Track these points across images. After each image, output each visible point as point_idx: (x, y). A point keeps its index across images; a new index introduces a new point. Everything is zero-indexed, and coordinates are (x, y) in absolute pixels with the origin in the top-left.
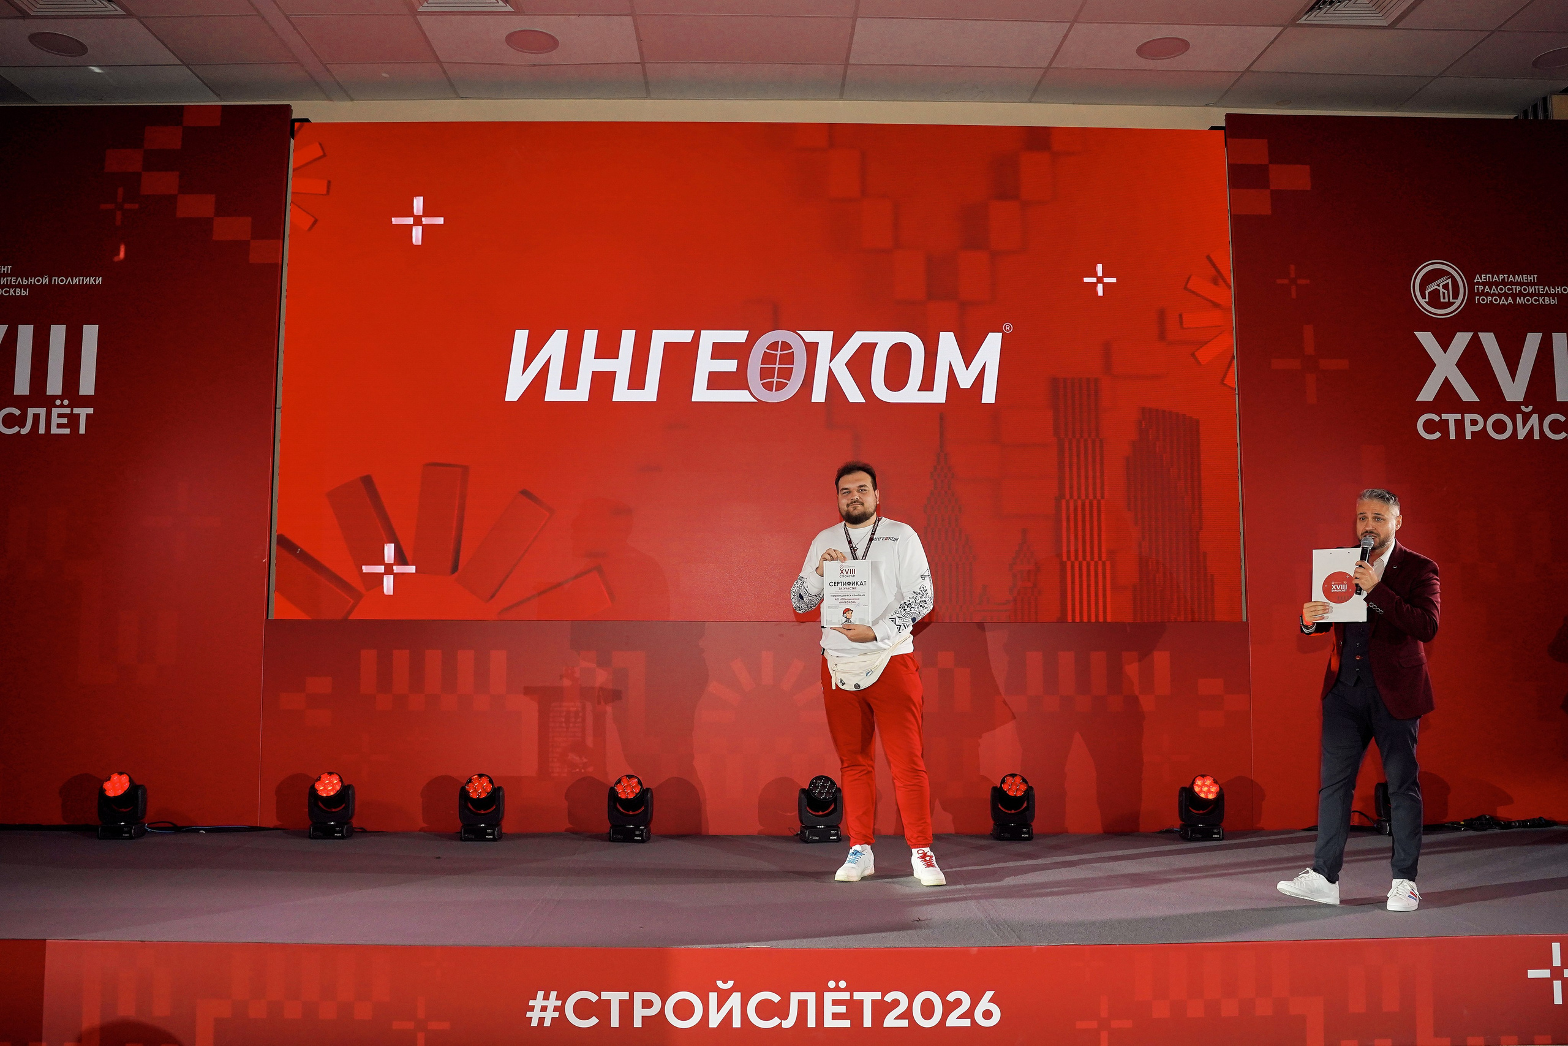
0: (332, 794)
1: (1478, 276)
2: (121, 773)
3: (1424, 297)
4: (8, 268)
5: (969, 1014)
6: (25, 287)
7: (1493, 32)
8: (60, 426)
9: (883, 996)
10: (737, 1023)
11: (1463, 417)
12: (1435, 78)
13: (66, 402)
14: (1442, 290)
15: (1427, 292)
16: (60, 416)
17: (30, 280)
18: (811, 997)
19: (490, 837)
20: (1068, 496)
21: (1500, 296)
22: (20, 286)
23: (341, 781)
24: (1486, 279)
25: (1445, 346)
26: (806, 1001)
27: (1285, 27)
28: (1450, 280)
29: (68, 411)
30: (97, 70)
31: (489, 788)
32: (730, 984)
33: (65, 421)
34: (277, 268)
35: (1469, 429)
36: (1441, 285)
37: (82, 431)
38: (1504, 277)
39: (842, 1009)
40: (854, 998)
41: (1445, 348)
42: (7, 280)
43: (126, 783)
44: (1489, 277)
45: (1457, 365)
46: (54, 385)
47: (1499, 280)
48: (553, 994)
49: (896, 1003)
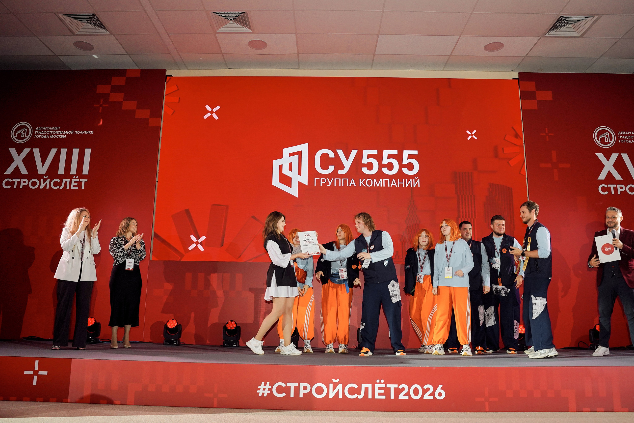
0: (173, 327)
1: (619, 132)
2: (92, 318)
3: (598, 140)
4: (59, 128)
5: (433, 394)
6: (64, 135)
7: (620, 39)
8: (74, 186)
9: (398, 386)
10: (340, 396)
11: (617, 186)
12: (598, 58)
13: (77, 177)
14: (605, 137)
15: (600, 138)
16: (75, 182)
17: (67, 132)
18: (370, 386)
19: (235, 345)
20: (461, 217)
21: (629, 139)
22: (63, 134)
23: (177, 322)
24: (623, 133)
25: (608, 158)
26: (368, 388)
27: (541, 38)
28: (608, 134)
29: (78, 180)
30: (96, 57)
31: (235, 326)
32: (338, 380)
33: (76, 184)
34: (159, 128)
35: (619, 191)
36: (605, 135)
37: (83, 188)
38: (630, 133)
39: (382, 391)
40: (387, 387)
41: (608, 160)
42: (58, 132)
43: (93, 321)
44: (624, 132)
45: (613, 166)
46: (73, 171)
47: (628, 133)
48: (268, 383)
49: (403, 389)
